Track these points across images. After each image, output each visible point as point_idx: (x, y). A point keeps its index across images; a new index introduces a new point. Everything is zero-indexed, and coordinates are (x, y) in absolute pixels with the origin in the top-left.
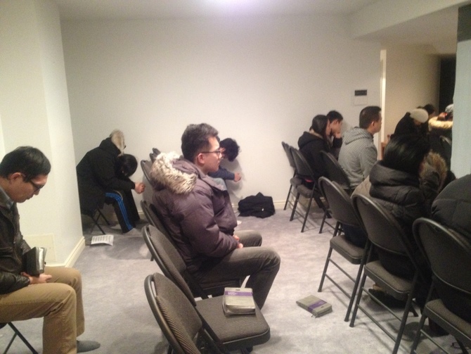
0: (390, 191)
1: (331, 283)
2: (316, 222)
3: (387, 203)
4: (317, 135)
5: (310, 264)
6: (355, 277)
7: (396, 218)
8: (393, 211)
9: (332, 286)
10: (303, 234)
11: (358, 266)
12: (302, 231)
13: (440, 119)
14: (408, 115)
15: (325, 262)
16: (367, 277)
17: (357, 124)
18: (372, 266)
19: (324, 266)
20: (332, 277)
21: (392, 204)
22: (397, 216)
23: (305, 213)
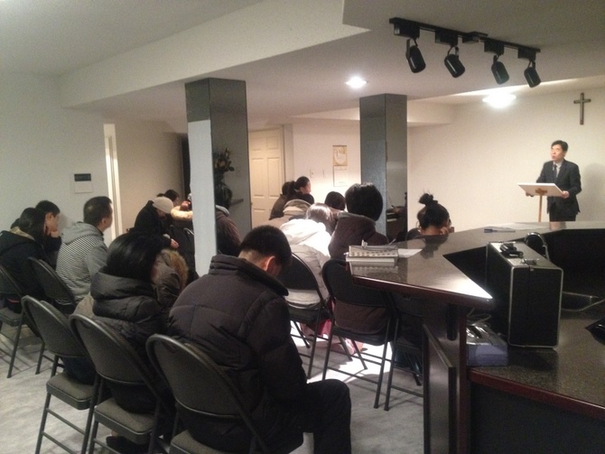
0: (118, 305)
1: (52, 444)
2: (30, 358)
3: (116, 321)
4: (26, 235)
5: (22, 422)
6: (83, 426)
7: (128, 340)
8: (123, 331)
9: (54, 447)
10: (11, 381)
11: (87, 411)
12: (10, 376)
13: (184, 209)
14: (150, 203)
15: (42, 415)
16: (100, 424)
17: (81, 217)
18: (105, 407)
19: (40, 421)
20: (52, 435)
21: (121, 322)
22: (128, 336)
23: (12, 348)
